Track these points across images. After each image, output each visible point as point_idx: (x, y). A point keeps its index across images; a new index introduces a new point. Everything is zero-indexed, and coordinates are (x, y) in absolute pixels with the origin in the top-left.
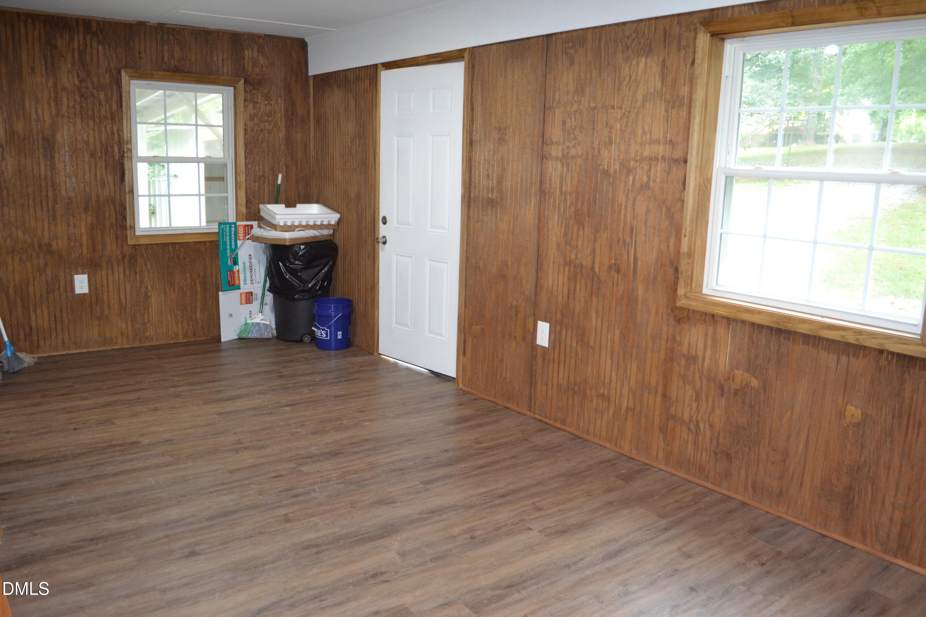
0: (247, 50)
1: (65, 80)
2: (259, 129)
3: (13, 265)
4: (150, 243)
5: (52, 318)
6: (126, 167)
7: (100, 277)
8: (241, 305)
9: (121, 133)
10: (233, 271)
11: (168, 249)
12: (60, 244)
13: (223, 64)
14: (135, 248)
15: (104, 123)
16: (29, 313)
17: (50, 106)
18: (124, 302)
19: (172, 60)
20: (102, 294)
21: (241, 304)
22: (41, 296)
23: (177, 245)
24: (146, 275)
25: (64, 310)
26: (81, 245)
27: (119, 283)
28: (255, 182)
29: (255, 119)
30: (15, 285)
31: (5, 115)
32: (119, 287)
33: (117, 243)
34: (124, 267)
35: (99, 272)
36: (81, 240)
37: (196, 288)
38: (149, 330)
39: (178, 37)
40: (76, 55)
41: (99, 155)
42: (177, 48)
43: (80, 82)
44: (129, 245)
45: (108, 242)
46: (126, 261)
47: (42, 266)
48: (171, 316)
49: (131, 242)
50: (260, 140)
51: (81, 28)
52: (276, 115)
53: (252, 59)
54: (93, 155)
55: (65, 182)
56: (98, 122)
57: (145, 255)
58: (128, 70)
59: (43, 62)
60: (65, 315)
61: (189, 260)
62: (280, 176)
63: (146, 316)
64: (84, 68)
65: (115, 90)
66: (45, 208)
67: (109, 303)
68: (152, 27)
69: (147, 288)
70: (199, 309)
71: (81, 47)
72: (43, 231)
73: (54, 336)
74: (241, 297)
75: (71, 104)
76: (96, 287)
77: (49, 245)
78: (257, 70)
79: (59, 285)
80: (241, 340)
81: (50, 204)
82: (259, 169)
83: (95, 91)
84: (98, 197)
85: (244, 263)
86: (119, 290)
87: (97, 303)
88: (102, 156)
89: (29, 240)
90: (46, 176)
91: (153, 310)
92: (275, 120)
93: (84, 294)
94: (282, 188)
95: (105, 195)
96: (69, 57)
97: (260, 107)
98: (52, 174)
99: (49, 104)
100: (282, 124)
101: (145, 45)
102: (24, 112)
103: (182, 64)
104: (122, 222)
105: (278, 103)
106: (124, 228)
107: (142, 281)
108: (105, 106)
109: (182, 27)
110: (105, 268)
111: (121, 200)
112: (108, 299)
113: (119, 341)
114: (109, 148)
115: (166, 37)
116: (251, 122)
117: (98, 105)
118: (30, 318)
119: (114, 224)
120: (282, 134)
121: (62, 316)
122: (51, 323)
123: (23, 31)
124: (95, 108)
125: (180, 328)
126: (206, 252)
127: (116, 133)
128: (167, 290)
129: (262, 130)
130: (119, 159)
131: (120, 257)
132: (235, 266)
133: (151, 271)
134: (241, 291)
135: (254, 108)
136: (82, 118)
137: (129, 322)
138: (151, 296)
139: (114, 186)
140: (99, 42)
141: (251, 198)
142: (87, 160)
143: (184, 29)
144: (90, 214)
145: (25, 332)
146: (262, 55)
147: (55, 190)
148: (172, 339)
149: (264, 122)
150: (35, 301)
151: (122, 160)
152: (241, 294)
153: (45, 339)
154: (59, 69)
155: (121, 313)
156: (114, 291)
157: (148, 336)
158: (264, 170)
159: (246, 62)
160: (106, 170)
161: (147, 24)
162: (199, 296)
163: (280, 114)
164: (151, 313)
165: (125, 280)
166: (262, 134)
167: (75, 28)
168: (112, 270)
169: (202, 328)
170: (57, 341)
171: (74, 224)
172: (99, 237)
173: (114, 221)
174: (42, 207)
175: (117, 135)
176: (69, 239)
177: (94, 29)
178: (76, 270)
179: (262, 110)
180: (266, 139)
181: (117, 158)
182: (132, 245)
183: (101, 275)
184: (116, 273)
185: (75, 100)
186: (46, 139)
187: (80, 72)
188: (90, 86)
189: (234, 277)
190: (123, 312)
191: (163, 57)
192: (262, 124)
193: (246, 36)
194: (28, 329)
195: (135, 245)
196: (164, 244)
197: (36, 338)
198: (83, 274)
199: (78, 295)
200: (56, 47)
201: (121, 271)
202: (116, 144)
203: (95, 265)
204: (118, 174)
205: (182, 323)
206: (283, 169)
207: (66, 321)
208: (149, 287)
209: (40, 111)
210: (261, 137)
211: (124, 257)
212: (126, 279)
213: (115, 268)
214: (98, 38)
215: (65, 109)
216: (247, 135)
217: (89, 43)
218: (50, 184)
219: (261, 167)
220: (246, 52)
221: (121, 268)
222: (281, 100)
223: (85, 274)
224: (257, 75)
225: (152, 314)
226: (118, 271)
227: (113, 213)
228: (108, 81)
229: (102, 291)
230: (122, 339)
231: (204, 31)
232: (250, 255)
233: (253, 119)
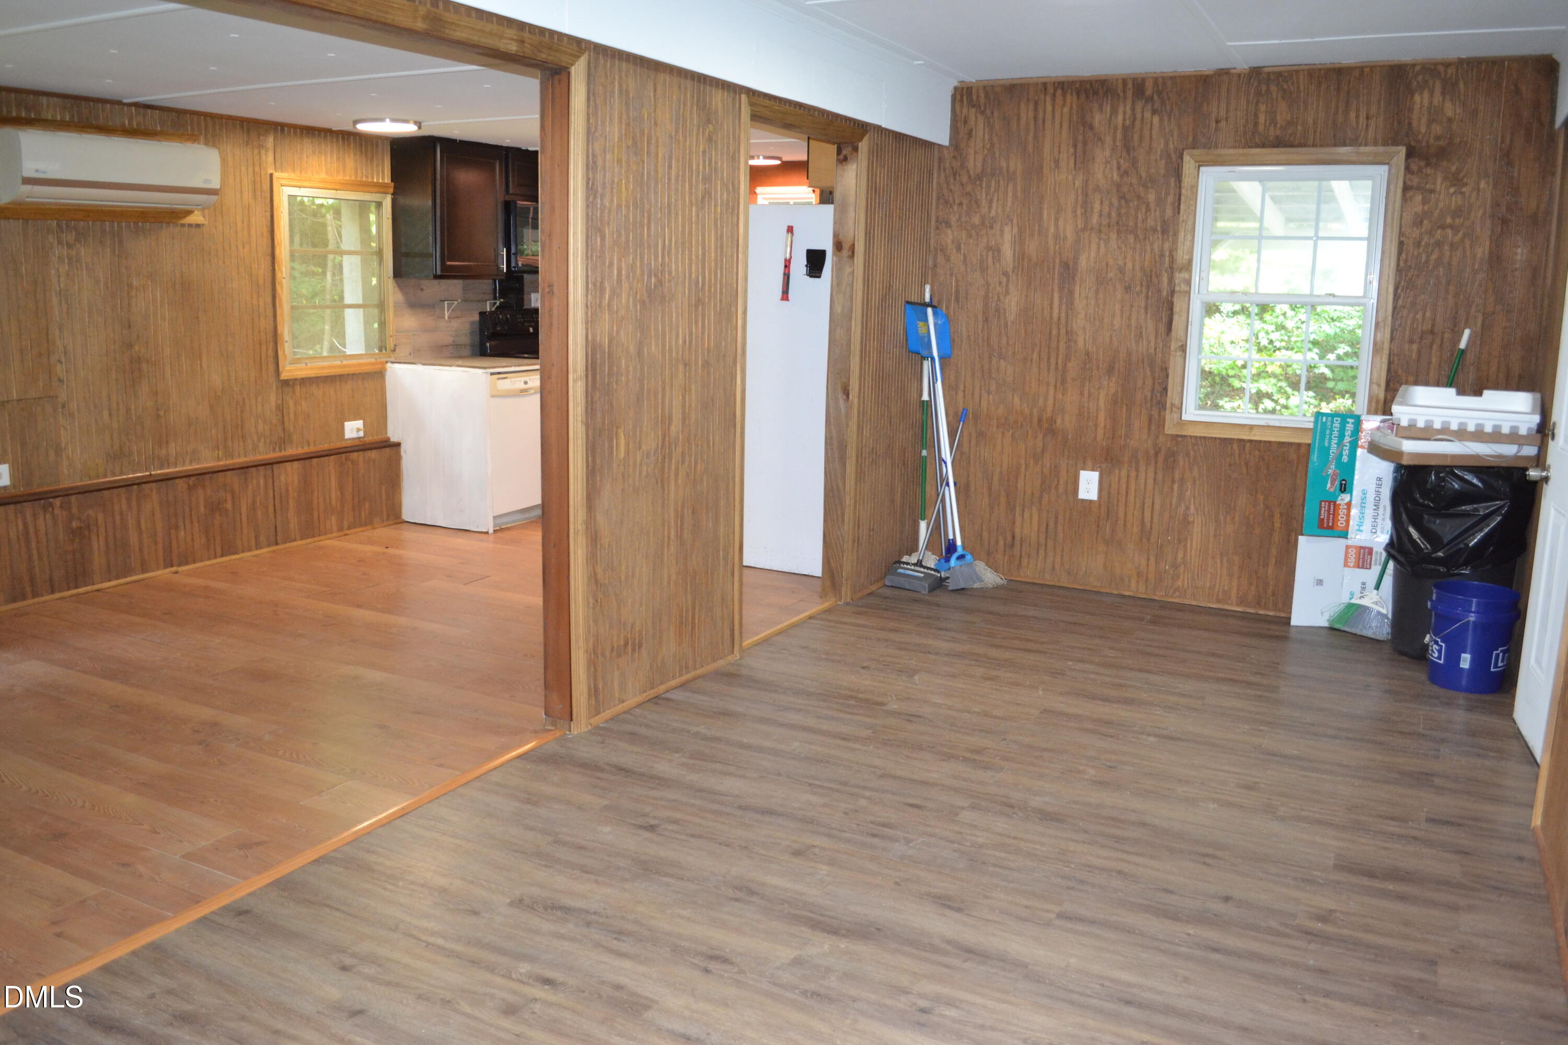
0: (1421, 94)
1: (1100, 176)
2: (1432, 241)
3: (1002, 443)
4: (1202, 435)
5: (1043, 529)
6: (1176, 309)
7: (1117, 479)
8: (1346, 568)
9: (1174, 254)
10: (1335, 502)
11: (1232, 448)
12: (1067, 422)
13: (1367, 125)
14: (1177, 442)
15: (1151, 238)
16: (1014, 515)
17: (1075, 216)
18: (1148, 524)
19: (1272, 129)
20: (1118, 506)
21: (1346, 565)
22: (1032, 494)
23: (1248, 444)
24: (1190, 487)
25: (1061, 520)
26: (1096, 426)
27: (1145, 493)
28: (1411, 342)
29: (1426, 222)
30: (1001, 472)
31: (1015, 230)
32: (1144, 498)
33: (1149, 429)
34: (1156, 468)
35: (1117, 471)
36: (1097, 418)
37: (1273, 524)
38: (1182, 577)
39: (1285, 87)
40: (1119, 136)
41: (1138, 288)
42: (1282, 106)
43: (1121, 176)
44: (1167, 435)
45: (1137, 425)
46: (1161, 459)
47: (1039, 450)
48: (1222, 562)
49: (1170, 429)
50: (1432, 263)
51: (1130, 94)
52: (1473, 214)
53: (1429, 108)
54: (1128, 289)
55: (1084, 328)
56: (1141, 237)
57: (1192, 453)
58: (1196, 152)
59: (1072, 150)
60: (1060, 528)
61: (1265, 472)
62: (1467, 333)
63: (1180, 555)
64: (1129, 154)
65: (1173, 184)
66: (1053, 367)
67: (1125, 521)
68: (1242, 76)
69: (1188, 508)
70: (1273, 561)
71: (1128, 122)
72: (1046, 399)
73: (1042, 553)
74: (1347, 553)
75: (1106, 210)
76: (1109, 493)
77: (1052, 421)
78: (1437, 129)
79: (1058, 482)
80: (1335, 632)
81: (1060, 361)
82: (1424, 318)
83: (1141, 188)
84: (1129, 354)
85: (1364, 493)
86: (1144, 504)
87: (1108, 518)
88: (1141, 291)
89: (1027, 411)
90: (1059, 319)
91: (1194, 544)
92: (1468, 223)
93: (1091, 501)
94: (1470, 357)
95: (1140, 350)
96: (1108, 140)
97: (1438, 200)
98: (1067, 314)
99: (1075, 211)
100: (1484, 232)
101: (1227, 107)
102: (1039, 226)
103: (1289, 132)
104: (1161, 396)
105: (1478, 190)
106: (1162, 406)
107: (1181, 497)
108: (1155, 211)
109: (1292, 68)
110: (1126, 465)
111: (1163, 362)
112: (1126, 515)
113: (1133, 584)
114: (1154, 278)
115: (1264, 88)
116: (1415, 229)
117: (1144, 210)
118: (1014, 523)
119: (1149, 397)
120: (1482, 250)
121: (1056, 528)
122: (1040, 535)
123: (1049, 108)
124: (1140, 216)
125: (1235, 583)
126: (1298, 463)
127: (1167, 254)
128: (1222, 518)
129: (1439, 244)
130: (1167, 295)
131: (1152, 452)
132: (1342, 495)
133: (1198, 483)
134: (1350, 542)
135: (1424, 202)
136: (1119, 232)
137: (1152, 559)
138: (1193, 522)
139: (1156, 337)
140: (1154, 112)
141: (1400, 372)
142: (1119, 296)
143: (1297, 71)
144: (1114, 379)
145: (1005, 540)
146: (1452, 100)
147: (1069, 340)
148: (1218, 601)
149: (1443, 227)
150: (1024, 498)
151: (1172, 296)
152: (1348, 547)
153: (1029, 557)
154: (1093, 159)
155: (1141, 540)
156: (1135, 504)
157: (1179, 587)
158: (1434, 320)
159: (1415, 116)
160: (1146, 312)
161: (1233, 71)
162: (1276, 538)
163: (1481, 211)
164: (1189, 551)
165: (1154, 488)
166: (1436, 250)
167: (1121, 94)
168: (1137, 470)
169: (1273, 594)
170: (1045, 563)
171: (1089, 393)
172: (1124, 416)
173: (1149, 395)
174: (1049, 366)
175: (1169, 256)
176: (1080, 415)
177: (1148, 92)
178: (1084, 463)
179: (1441, 205)
180: (1446, 260)
181: (1165, 293)
182: (1172, 435)
183: (1119, 477)
184: (1142, 475)
185: (1111, 204)
186: (1066, 265)
187: (1122, 161)
188: (1135, 181)
189: (1335, 514)
190: (1145, 540)
191: (1256, 124)
192: (1439, 231)
193: (1418, 68)
194: (1009, 538)
195: (1178, 436)
196: (1225, 439)
197: (1018, 554)
198: (1093, 470)
199: (1083, 500)
200: (1091, 127)
201: (1151, 475)
202: (1166, 271)
203: (1112, 460)
204: (1164, 320)
205: (1239, 578)
206: (1476, 318)
207: (1060, 535)
208: (1192, 507)
209: (1061, 223)
210: (1434, 257)
211: (1157, 454)
212: (1157, 488)
213: (1142, 468)
214: (1153, 105)
215: (1095, 219)
216: (1404, 256)
217: (1139, 116)
218: (1063, 331)
219: (1428, 314)
220: (1417, 98)
221: (1151, 470)
222: (1487, 183)
223: (1096, 471)
224: (1438, 138)
225: (1191, 551)
226: (1146, 474)
227: (1149, 382)
228: (1162, 172)
229: (1118, 501)
230: (1138, 582)
231: (1334, 69)
232: (1380, 479)
233: (1421, 223)
